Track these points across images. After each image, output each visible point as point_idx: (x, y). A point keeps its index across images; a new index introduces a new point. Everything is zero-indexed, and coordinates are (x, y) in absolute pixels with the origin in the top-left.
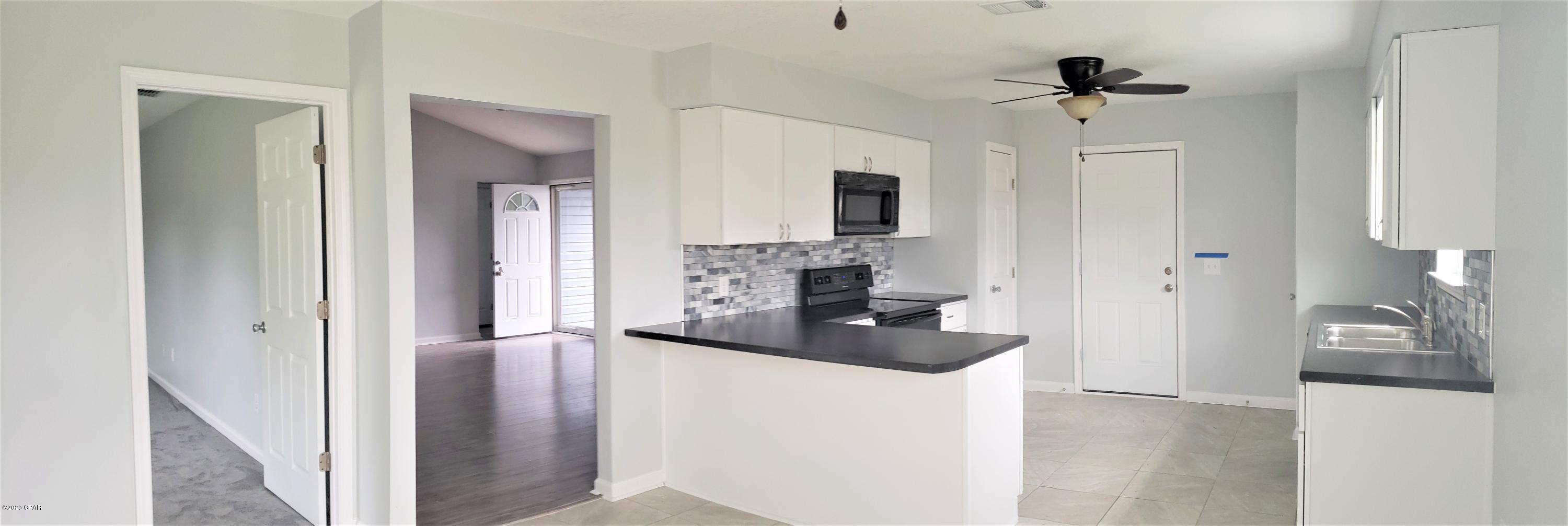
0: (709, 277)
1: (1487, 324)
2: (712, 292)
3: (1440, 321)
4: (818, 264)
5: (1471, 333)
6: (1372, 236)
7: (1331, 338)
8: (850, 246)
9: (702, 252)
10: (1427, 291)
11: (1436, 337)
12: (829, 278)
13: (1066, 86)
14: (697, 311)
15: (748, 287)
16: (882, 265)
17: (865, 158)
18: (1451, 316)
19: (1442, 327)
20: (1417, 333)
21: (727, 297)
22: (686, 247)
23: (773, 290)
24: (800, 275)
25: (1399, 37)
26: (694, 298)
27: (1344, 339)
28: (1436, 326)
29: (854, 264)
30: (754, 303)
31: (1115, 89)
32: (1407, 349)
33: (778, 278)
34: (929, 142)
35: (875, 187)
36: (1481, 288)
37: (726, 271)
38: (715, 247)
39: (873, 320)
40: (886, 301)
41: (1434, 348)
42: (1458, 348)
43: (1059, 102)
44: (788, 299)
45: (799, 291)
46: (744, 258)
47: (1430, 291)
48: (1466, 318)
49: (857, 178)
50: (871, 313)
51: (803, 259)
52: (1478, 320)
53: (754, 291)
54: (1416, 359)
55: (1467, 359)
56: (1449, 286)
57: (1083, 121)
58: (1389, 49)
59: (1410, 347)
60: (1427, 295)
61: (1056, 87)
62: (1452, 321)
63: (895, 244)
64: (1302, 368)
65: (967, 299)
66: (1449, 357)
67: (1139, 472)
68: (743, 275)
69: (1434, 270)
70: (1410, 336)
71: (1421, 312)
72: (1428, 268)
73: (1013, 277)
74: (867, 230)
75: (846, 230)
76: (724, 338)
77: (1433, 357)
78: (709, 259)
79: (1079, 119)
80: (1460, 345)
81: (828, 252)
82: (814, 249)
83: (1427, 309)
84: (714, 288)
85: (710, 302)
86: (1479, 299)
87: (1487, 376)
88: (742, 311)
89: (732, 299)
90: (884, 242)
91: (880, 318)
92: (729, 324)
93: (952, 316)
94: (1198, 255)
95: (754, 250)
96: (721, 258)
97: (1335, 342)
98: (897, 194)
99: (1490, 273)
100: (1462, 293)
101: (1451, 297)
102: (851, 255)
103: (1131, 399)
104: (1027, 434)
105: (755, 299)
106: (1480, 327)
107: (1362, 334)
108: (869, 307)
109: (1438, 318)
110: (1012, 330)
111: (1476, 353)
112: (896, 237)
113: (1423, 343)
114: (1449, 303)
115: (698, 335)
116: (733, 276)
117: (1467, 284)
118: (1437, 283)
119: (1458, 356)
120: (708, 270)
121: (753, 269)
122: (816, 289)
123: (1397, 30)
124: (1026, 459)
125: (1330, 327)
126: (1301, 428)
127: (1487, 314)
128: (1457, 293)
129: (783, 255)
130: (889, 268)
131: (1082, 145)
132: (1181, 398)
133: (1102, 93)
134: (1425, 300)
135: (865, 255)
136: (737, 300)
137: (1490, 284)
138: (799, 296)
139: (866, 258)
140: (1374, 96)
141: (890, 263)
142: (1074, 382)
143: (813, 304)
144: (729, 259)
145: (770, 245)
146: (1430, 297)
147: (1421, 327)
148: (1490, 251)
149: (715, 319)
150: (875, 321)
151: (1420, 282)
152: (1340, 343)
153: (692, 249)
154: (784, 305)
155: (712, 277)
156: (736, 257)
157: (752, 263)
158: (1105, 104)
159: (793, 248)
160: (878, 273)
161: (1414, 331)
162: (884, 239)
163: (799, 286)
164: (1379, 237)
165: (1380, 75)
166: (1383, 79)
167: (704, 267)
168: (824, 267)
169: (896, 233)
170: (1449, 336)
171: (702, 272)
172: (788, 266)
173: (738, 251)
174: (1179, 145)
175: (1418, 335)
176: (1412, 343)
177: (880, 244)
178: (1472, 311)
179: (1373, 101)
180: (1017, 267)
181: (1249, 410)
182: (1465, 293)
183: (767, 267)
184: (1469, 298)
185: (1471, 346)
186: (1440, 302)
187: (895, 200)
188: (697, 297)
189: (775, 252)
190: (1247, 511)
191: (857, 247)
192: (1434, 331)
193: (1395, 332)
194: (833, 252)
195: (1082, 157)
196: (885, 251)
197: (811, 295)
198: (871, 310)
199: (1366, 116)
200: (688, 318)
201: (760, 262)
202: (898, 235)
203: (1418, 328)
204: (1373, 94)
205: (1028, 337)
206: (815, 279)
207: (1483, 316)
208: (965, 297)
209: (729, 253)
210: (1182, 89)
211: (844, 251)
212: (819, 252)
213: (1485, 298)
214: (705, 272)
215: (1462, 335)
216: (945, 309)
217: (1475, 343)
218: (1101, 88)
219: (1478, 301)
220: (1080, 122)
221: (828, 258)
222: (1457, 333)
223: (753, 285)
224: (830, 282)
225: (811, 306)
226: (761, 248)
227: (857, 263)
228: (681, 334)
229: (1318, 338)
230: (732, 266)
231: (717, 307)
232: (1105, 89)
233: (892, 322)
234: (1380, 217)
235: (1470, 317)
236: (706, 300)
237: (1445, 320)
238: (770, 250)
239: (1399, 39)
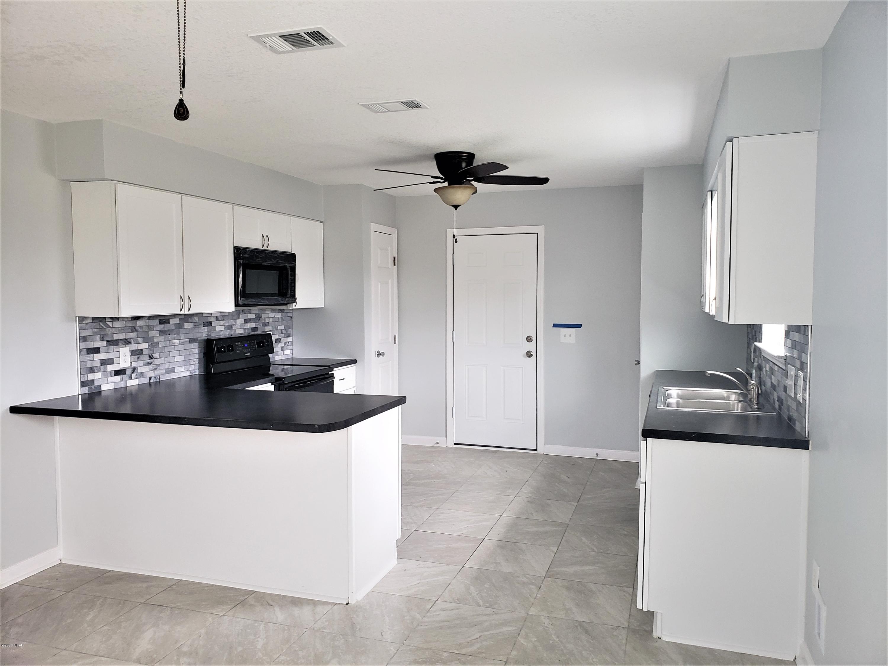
0: (108, 349)
1: (805, 389)
2: (113, 364)
3: (765, 386)
4: (222, 333)
5: (790, 396)
6: (707, 311)
7: (670, 400)
8: (252, 316)
9: (100, 323)
10: (754, 359)
11: (761, 400)
12: (232, 346)
13: (442, 176)
14: (96, 384)
15: (151, 357)
16: (282, 333)
17: (263, 236)
18: (773, 381)
19: (766, 390)
20: (744, 395)
21: (129, 368)
22: (82, 319)
23: (177, 359)
24: (202, 345)
25: (732, 140)
26: (92, 370)
27: (681, 401)
28: (761, 389)
29: (256, 333)
30: (157, 372)
31: (484, 180)
32: (736, 410)
33: (181, 347)
34: (321, 222)
35: (273, 262)
36: (800, 358)
37: (127, 342)
38: (113, 319)
39: (272, 384)
40: (286, 367)
41: (759, 410)
42: (779, 409)
43: (435, 190)
44: (192, 368)
45: (203, 359)
46: (145, 329)
47: (756, 359)
48: (787, 383)
49: (256, 253)
50: (271, 378)
51: (206, 329)
52: (797, 385)
53: (157, 362)
54: (742, 419)
55: (787, 419)
56: (772, 356)
57: (456, 207)
58: (723, 149)
59: (738, 408)
60: (754, 363)
61: (433, 177)
62: (775, 386)
63: (294, 314)
64: (644, 426)
65: (356, 363)
66: (772, 417)
67: (502, 516)
68: (144, 346)
69: (760, 341)
70: (739, 398)
71: (748, 377)
72: (754, 339)
73: (395, 343)
74: (266, 302)
75: (246, 302)
76: (127, 409)
77: (758, 417)
78: (109, 331)
79: (452, 206)
80: (781, 408)
81: (231, 322)
82: (217, 319)
83: (754, 375)
84: (114, 360)
85: (111, 373)
86: (797, 367)
87: (804, 435)
88: (145, 380)
89: (134, 370)
90: (283, 312)
91: (279, 383)
92: (131, 394)
93: (344, 379)
94: (555, 326)
95: (157, 321)
96: (121, 330)
97: (674, 403)
98: (293, 269)
99: (807, 345)
100: (783, 361)
101: (774, 365)
102: (253, 325)
103: (496, 452)
104: (404, 484)
105: (158, 369)
106: (798, 392)
107: (696, 397)
108: (271, 372)
109: (763, 383)
110: (394, 392)
111: (794, 415)
112: (294, 307)
113: (750, 405)
114: (772, 369)
115: (98, 407)
116: (134, 347)
117: (788, 354)
118: (762, 352)
119: (780, 416)
120: (108, 341)
121: (155, 340)
122: (218, 357)
123: (730, 135)
124: (404, 506)
125: (669, 390)
126: (642, 479)
127: (805, 380)
128: (778, 361)
129: (186, 325)
130: (289, 336)
131: (455, 227)
132: (540, 451)
133: (473, 183)
134: (752, 367)
135: (266, 324)
136: (139, 371)
137: (807, 354)
138: (203, 364)
139: (266, 327)
140: (711, 190)
141: (290, 331)
142: (446, 436)
143: (217, 372)
144: (130, 331)
145: (174, 316)
146: (756, 364)
147: (748, 390)
148: (808, 326)
149: (116, 390)
150: (273, 386)
151: (747, 352)
152: (678, 405)
153: (89, 321)
154: (188, 374)
155: (112, 348)
156: (137, 328)
157: (154, 333)
158: (476, 192)
159: (196, 319)
160: (278, 341)
161: (742, 394)
162: (284, 309)
163: (202, 355)
164: (713, 312)
165: (715, 172)
166: (717, 176)
167: (102, 339)
168: (227, 336)
169: (294, 304)
170: (772, 399)
171: (101, 344)
172: (191, 336)
173: (140, 323)
174: (540, 229)
175: (745, 398)
176: (740, 404)
177: (279, 315)
178: (792, 378)
179: (709, 194)
180: (398, 335)
181: (598, 461)
182: (786, 361)
183: (170, 337)
184: (789, 366)
185: (790, 407)
186: (764, 369)
187: (291, 275)
188: (95, 369)
189: (179, 322)
190: (595, 552)
191: (258, 317)
192: (758, 395)
193: (725, 395)
194: (236, 322)
195: (455, 239)
196: (284, 321)
197: (213, 363)
198: (273, 375)
199: (703, 206)
200: (86, 390)
201: (162, 332)
202: (295, 306)
203: (745, 392)
204: (709, 189)
205: (405, 397)
206: (218, 348)
207: (800, 382)
208: (354, 362)
209: (130, 324)
210: (543, 181)
211: (246, 321)
212: (222, 322)
213: (802, 367)
214: (105, 343)
215: (783, 398)
216: (338, 373)
217: (794, 406)
218: (472, 178)
219: (797, 369)
220: (453, 208)
221: (232, 327)
222: (779, 397)
223: (155, 355)
224: (232, 350)
225: (215, 374)
226: (164, 320)
227: (259, 332)
228: (78, 408)
229: (659, 400)
230: (133, 337)
231: (118, 378)
232: (476, 180)
233: (290, 386)
234: (713, 295)
235: (790, 382)
236: (105, 371)
237: (769, 384)
238: (172, 321)
239: (731, 142)
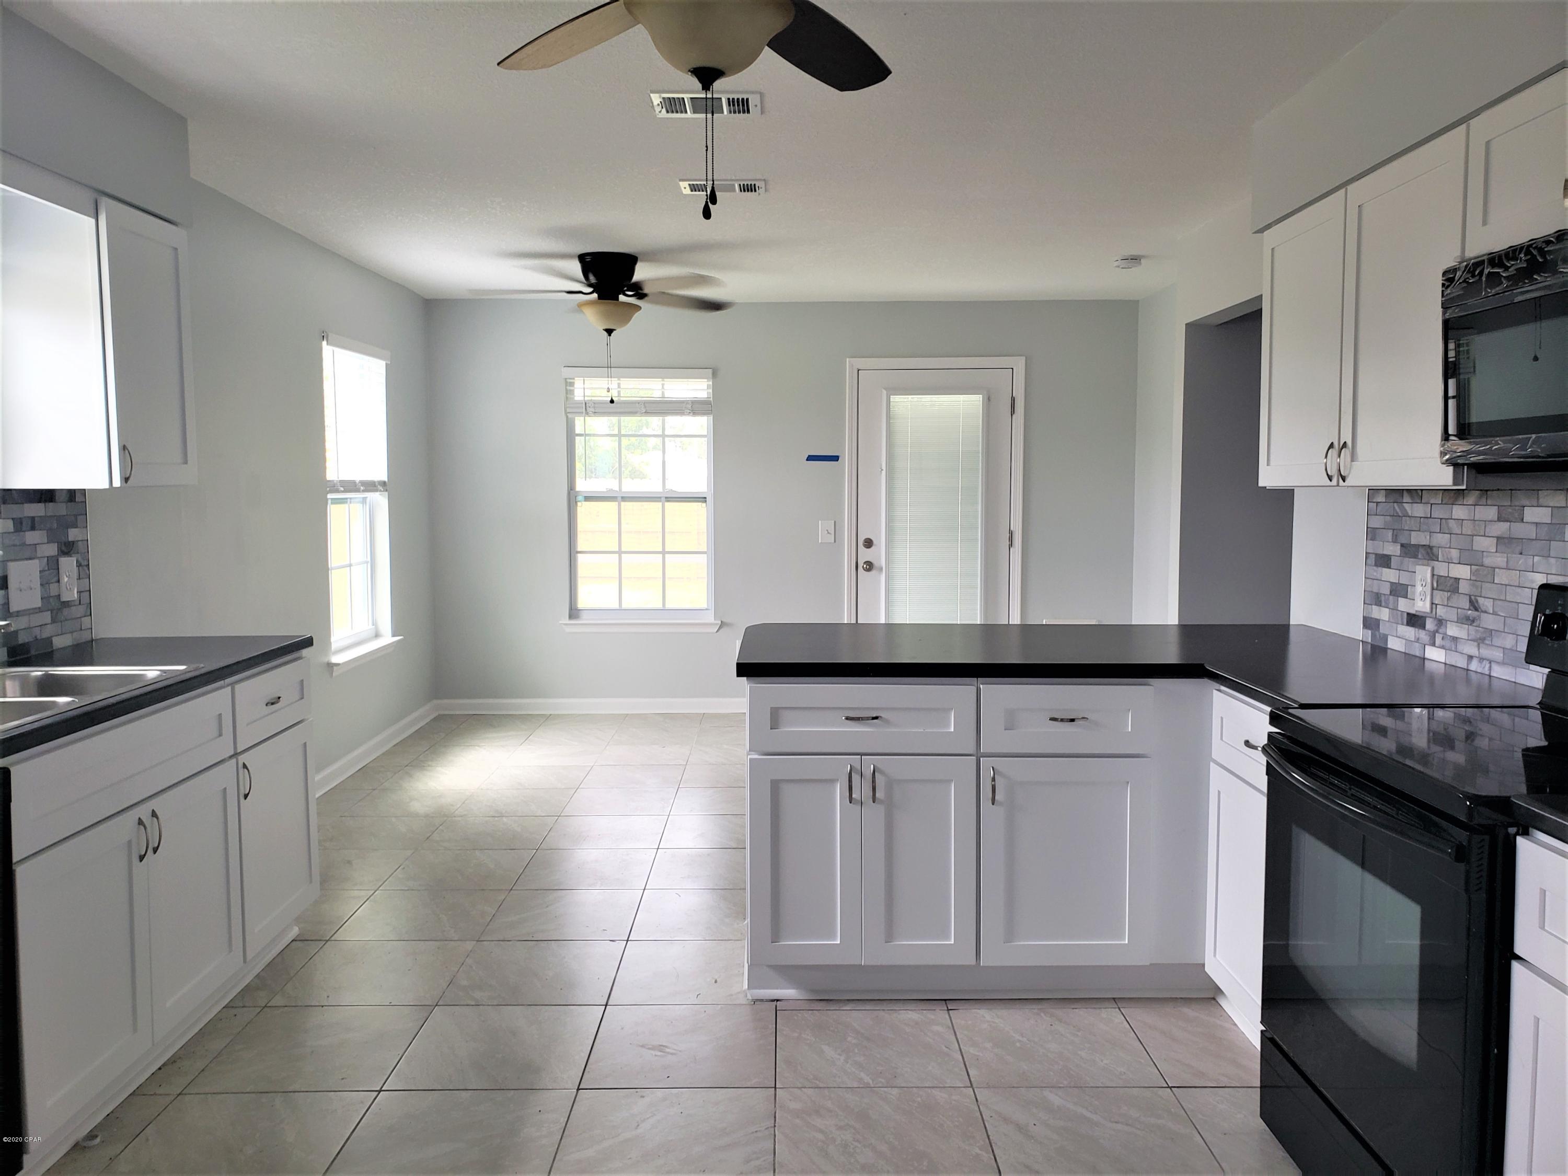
0: (1401, 563)
2: (1406, 597)
9: (1395, 503)
14: (1382, 629)
21: (1431, 615)
22: (1372, 491)
26: (1378, 599)
30: (1485, 651)
37: (1431, 554)
38: (1416, 495)
46: (1468, 529)
53: (1485, 621)
68: (1462, 572)
78: (1407, 524)
84: (1409, 589)
85: (1402, 615)
88: (1459, 661)
89: (1439, 624)
96: (1423, 524)
116: (1441, 569)
120: (1402, 545)
121: (1487, 562)
136: (1449, 630)
144: (1440, 528)
149: (1407, 656)
153: (1381, 498)
155: (1409, 562)
156: (1452, 523)
157: (1484, 544)
167: (1395, 540)
171: (1392, 549)
188: (1383, 598)
200: (1369, 636)
214: (1398, 549)
223: (1483, 603)
230: (1443, 545)
231: (1412, 632)
236: (1395, 609)
